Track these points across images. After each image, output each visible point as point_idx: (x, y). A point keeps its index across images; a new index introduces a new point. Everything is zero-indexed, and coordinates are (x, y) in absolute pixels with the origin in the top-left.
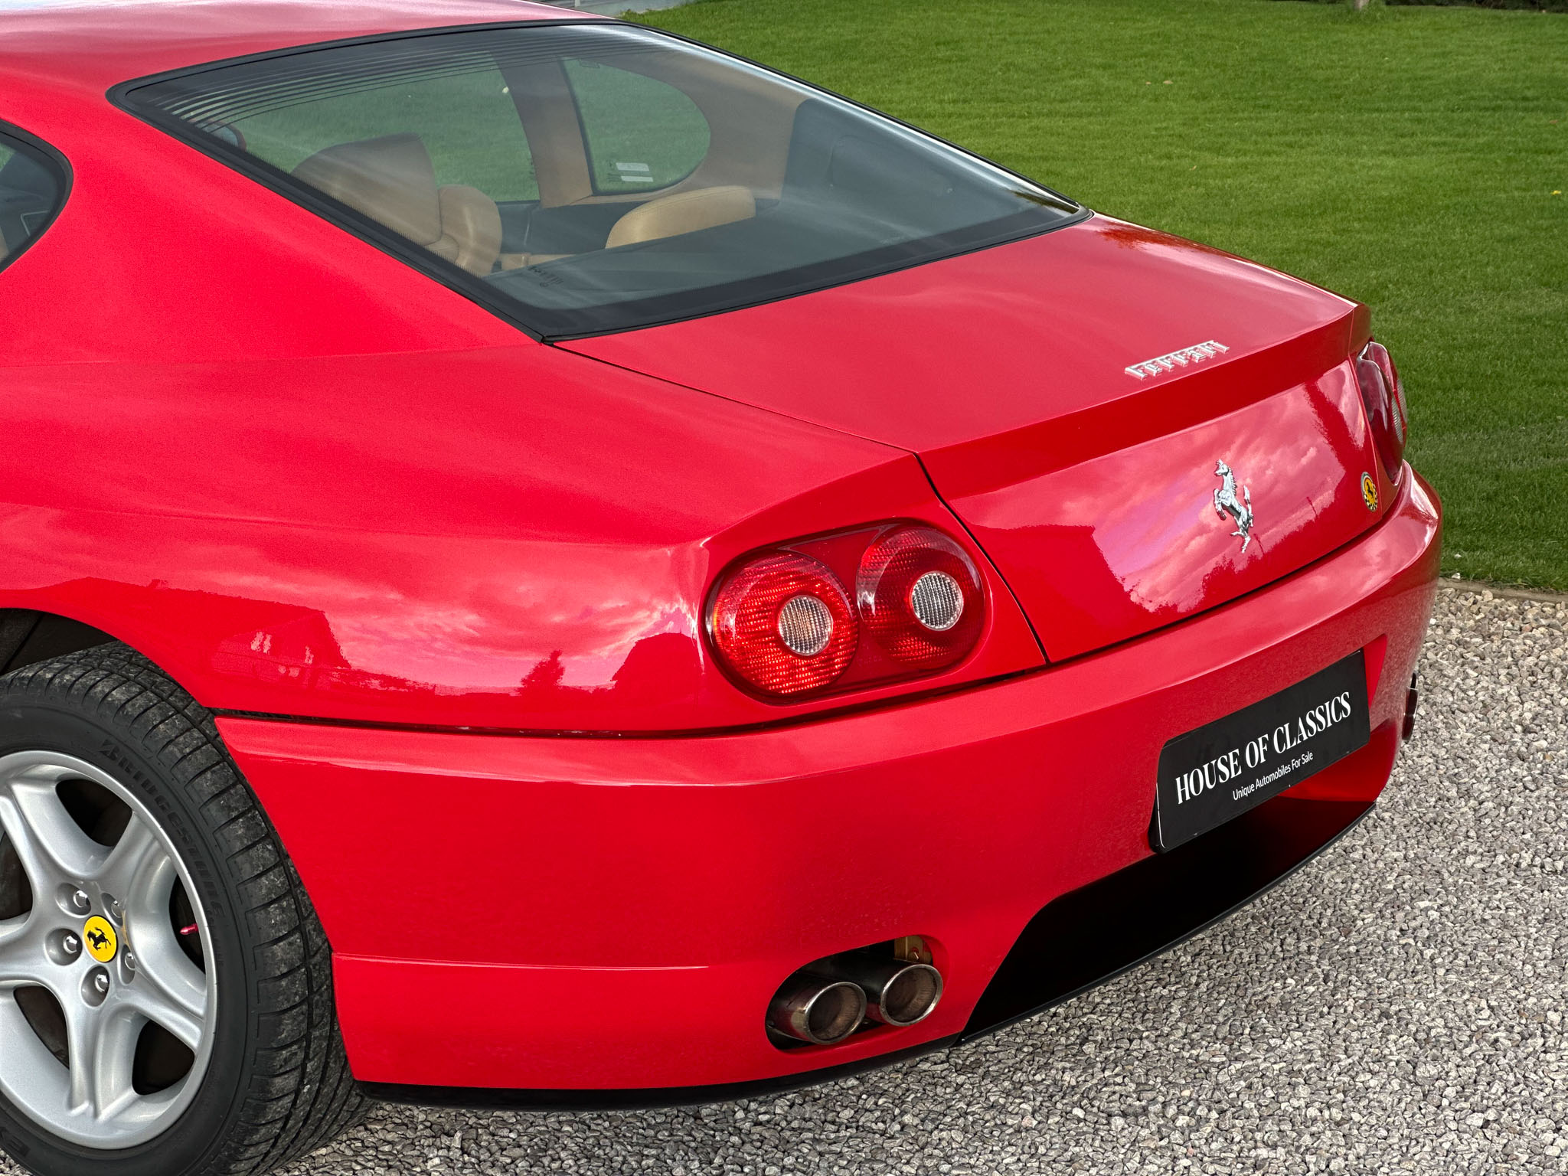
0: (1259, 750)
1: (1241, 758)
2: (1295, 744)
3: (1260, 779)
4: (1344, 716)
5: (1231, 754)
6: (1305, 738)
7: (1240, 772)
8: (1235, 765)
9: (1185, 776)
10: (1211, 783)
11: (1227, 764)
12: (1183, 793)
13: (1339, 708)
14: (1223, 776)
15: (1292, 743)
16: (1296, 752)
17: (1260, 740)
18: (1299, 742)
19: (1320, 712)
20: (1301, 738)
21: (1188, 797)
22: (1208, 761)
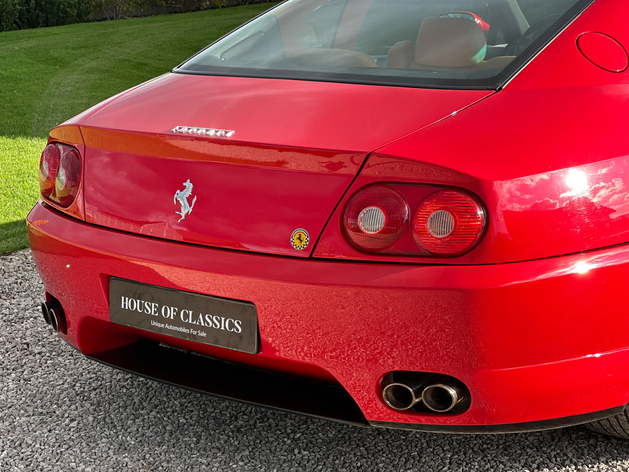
0: (171, 313)
1: (159, 310)
2: (195, 323)
3: (169, 325)
4: (235, 330)
5: (153, 304)
6: (203, 324)
7: (157, 315)
8: (154, 310)
9: (127, 299)
10: (141, 310)
11: (151, 308)
12: (125, 305)
13: (232, 325)
14: (147, 311)
15: (193, 321)
16: (196, 327)
17: (172, 308)
18: (198, 323)
19: (217, 319)
20: (200, 323)
21: (127, 308)
22: (141, 299)
